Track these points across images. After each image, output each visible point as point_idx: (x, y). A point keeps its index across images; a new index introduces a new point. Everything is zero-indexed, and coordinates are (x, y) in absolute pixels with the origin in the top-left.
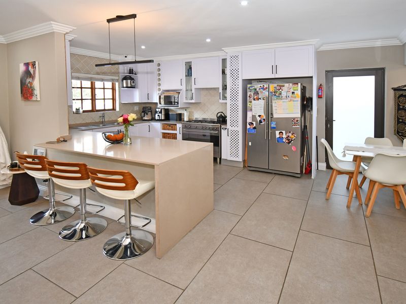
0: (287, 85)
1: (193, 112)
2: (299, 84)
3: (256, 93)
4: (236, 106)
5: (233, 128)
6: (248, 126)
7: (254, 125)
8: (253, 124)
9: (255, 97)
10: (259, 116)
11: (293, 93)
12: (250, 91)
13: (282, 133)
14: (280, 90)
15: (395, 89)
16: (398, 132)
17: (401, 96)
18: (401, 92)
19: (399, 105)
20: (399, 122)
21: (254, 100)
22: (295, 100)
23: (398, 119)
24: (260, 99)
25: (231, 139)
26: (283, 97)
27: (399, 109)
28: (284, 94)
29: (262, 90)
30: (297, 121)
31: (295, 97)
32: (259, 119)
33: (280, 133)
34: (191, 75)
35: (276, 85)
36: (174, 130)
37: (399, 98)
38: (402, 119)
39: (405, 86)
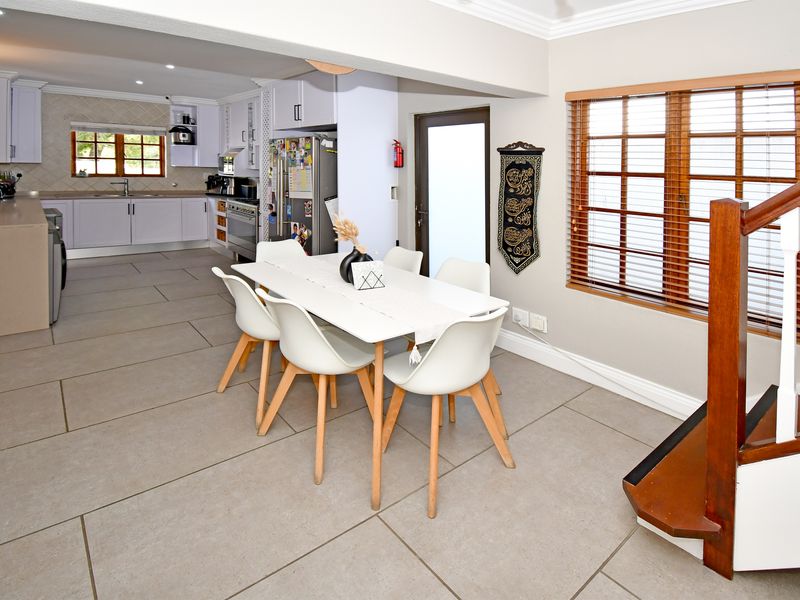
2: (313, 138)
3: (276, 153)
7: (273, 210)
8: (272, 207)
9: (275, 161)
13: (296, 226)
15: (502, 152)
16: (505, 246)
17: (512, 166)
19: (507, 187)
20: (507, 224)
21: (274, 165)
23: (506, 217)
26: (298, 163)
27: (507, 195)
28: (298, 156)
29: (280, 148)
30: (309, 205)
37: (507, 171)
38: (513, 217)
39: (520, 144)
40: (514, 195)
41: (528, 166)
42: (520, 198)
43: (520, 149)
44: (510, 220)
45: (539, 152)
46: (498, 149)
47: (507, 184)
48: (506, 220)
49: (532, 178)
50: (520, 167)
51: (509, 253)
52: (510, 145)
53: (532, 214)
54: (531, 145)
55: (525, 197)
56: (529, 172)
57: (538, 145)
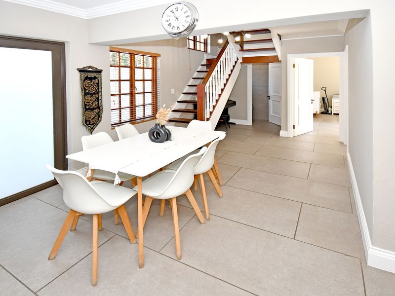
16: (86, 121)
17: (87, 78)
18: (85, 75)
19: (85, 90)
23: (85, 106)
27: (85, 94)
37: (84, 81)
38: (89, 105)
39: (90, 67)
40: (89, 94)
41: (95, 78)
42: (92, 95)
43: (90, 69)
44: (87, 107)
45: (100, 71)
46: (78, 69)
47: (84, 88)
48: (85, 108)
49: (98, 84)
50: (91, 79)
51: (88, 125)
52: (84, 67)
53: (98, 101)
54: (96, 68)
55: (95, 94)
56: (96, 81)
57: (99, 68)
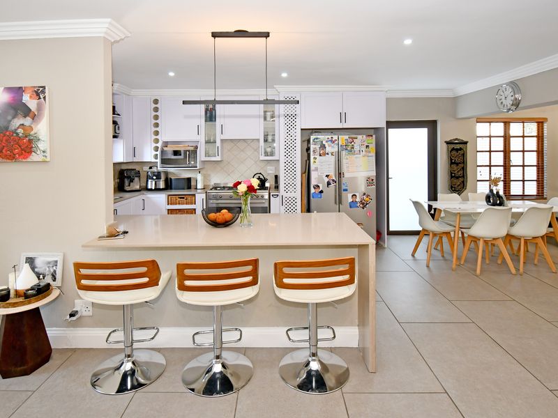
0: (360, 137)
1: (209, 175)
2: (374, 136)
3: (323, 147)
4: (293, 164)
5: (288, 195)
6: (312, 190)
7: (321, 189)
8: (319, 186)
9: (321, 152)
10: (327, 176)
11: (367, 146)
12: (315, 144)
13: (355, 195)
14: (353, 143)
15: (448, 143)
16: (452, 187)
17: (453, 149)
18: (452, 146)
19: (451, 160)
20: (452, 177)
21: (320, 155)
22: (370, 155)
23: (451, 173)
24: (328, 154)
25: (286, 209)
26: (356, 152)
27: (452, 163)
28: (357, 148)
29: (330, 143)
30: (373, 180)
31: (370, 152)
32: (326, 180)
33: (353, 196)
34: (215, 120)
35: (347, 137)
36: (192, 204)
37: (450, 152)
38: (454, 173)
39: (456, 139)
40: (454, 163)
41: (461, 149)
42: (457, 164)
43: (456, 141)
45: (466, 143)
46: (445, 142)
47: (451, 158)
49: (463, 154)
50: (457, 150)
51: (453, 191)
52: (451, 140)
53: (463, 171)
54: (462, 140)
55: (460, 163)
56: (461, 152)
57: (465, 140)
